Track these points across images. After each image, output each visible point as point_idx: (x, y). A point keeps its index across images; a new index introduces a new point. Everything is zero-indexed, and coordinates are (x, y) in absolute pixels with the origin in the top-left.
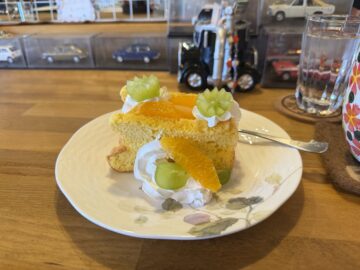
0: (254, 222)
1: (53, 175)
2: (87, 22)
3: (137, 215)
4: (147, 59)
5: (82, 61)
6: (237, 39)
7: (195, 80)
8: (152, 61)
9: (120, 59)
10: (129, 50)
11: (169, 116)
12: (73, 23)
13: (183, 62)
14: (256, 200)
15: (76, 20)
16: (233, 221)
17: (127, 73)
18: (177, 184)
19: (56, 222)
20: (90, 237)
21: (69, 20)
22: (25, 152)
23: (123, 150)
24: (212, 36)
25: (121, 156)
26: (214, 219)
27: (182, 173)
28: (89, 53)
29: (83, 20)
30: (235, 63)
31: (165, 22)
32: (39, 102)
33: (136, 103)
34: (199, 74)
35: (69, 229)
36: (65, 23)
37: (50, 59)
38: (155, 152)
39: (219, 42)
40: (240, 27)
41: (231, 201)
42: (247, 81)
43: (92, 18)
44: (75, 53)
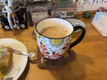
7: (7, 27)
24: (7, 14)
30: (18, 22)
40: (16, 11)
42: (23, 26)
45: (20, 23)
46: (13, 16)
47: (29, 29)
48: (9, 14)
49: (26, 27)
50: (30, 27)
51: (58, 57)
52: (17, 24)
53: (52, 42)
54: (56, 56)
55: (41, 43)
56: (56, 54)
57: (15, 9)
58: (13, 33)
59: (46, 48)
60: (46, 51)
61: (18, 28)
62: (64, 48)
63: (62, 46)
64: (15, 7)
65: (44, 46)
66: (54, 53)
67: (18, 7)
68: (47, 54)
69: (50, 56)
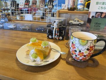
0: (45, 64)
1: (16, 54)
2: (31, 21)
3: (28, 62)
4: (42, 31)
5: (29, 30)
6: (58, 29)
7: (50, 37)
8: (44, 31)
9: (37, 30)
10: (39, 28)
11: (37, 45)
12: (28, 21)
13: (48, 33)
14: (48, 61)
15: (28, 20)
16: (42, 64)
17: (38, 33)
18: (36, 57)
19: (15, 62)
20: (20, 65)
21: (27, 20)
22: (12, 49)
23: (29, 51)
24: (53, 28)
25: (28, 52)
26: (40, 63)
27: (36, 56)
28: (30, 28)
29: (30, 20)
30: (58, 34)
31: (46, 22)
32: (17, 39)
33: (32, 42)
34: (51, 36)
35: (17, 63)
36: (26, 21)
37: (22, 29)
38: (33, 51)
39: (54, 30)
40: (59, 27)
41: (45, 61)
42: (61, 38)
43: (32, 20)
44: (27, 28)
45: (60, 36)
46: (57, 30)
47: (64, 41)
48: (55, 28)
49: (63, 40)
50: (65, 40)
51: (83, 57)
52: (57, 35)
53: (80, 42)
54: (81, 55)
55: (73, 43)
56: (81, 52)
57: (59, 26)
58: (53, 41)
59: (75, 46)
60: (75, 49)
61: (57, 38)
62: (88, 49)
63: (87, 47)
64: (59, 25)
65: (74, 45)
66: (80, 51)
67: (61, 25)
68: (75, 52)
69: (77, 54)
